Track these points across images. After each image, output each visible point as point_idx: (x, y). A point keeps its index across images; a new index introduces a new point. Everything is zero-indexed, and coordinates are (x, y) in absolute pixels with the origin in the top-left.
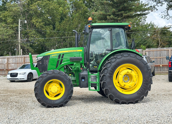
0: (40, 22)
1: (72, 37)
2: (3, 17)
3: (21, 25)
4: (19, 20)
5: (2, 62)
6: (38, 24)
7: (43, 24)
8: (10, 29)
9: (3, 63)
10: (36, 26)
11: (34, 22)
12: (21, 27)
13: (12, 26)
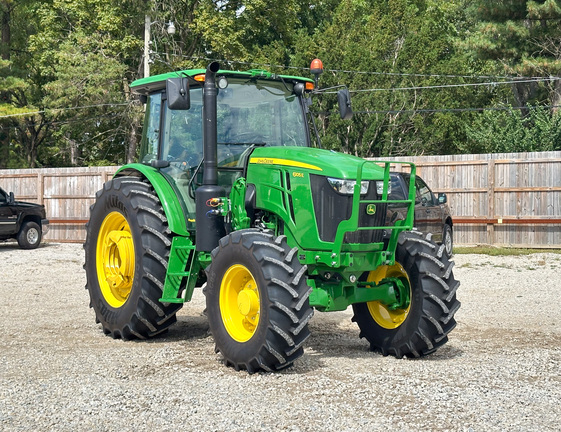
0: (226, 32)
1: (369, 93)
2: (79, 7)
3: (152, 39)
4: (148, 20)
5: (84, 190)
6: (218, 36)
7: (238, 39)
8: (110, 55)
9: (86, 195)
10: (213, 44)
11: (204, 31)
12: (152, 47)
13: (119, 47)
